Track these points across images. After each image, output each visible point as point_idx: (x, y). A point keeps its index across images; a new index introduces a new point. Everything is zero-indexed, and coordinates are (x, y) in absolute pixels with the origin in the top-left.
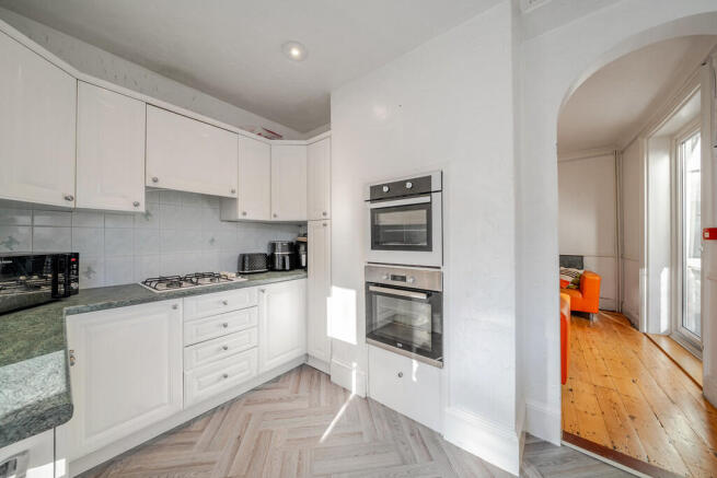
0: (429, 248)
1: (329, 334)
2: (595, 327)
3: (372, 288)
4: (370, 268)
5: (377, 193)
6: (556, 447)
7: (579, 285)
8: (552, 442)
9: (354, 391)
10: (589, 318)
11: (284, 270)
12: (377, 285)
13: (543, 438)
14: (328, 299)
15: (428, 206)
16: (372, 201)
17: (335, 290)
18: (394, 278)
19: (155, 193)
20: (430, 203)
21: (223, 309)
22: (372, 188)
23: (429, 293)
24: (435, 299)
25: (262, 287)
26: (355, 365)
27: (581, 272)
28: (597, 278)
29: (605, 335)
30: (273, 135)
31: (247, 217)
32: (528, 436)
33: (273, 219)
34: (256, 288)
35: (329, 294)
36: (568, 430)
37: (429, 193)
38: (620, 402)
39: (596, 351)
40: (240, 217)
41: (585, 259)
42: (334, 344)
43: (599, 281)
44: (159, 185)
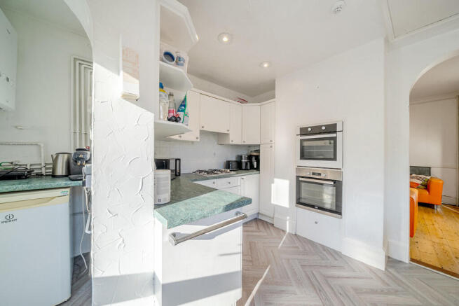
0: (335, 159)
1: (273, 202)
2: (438, 214)
3: (301, 179)
4: (299, 168)
5: (304, 131)
6: (405, 263)
7: (427, 186)
8: (404, 261)
9: (288, 231)
10: (433, 208)
11: (246, 169)
12: (303, 177)
13: (398, 259)
14: (273, 185)
15: (335, 139)
16: (301, 135)
17: (276, 180)
18: (314, 174)
19: (203, 133)
20: (336, 137)
21: (229, 185)
22: (301, 128)
23: (335, 182)
24: (338, 184)
25: (243, 177)
26: (288, 218)
27: (429, 178)
28: (441, 182)
29: (445, 218)
30: (243, 101)
31: (234, 143)
32: (389, 257)
33: (243, 144)
34: (239, 178)
35: (273, 182)
36: (414, 258)
37: (335, 132)
38: (449, 250)
39: (436, 226)
40: (231, 143)
41: (432, 170)
42: (275, 207)
43: (443, 184)
44: (205, 129)
